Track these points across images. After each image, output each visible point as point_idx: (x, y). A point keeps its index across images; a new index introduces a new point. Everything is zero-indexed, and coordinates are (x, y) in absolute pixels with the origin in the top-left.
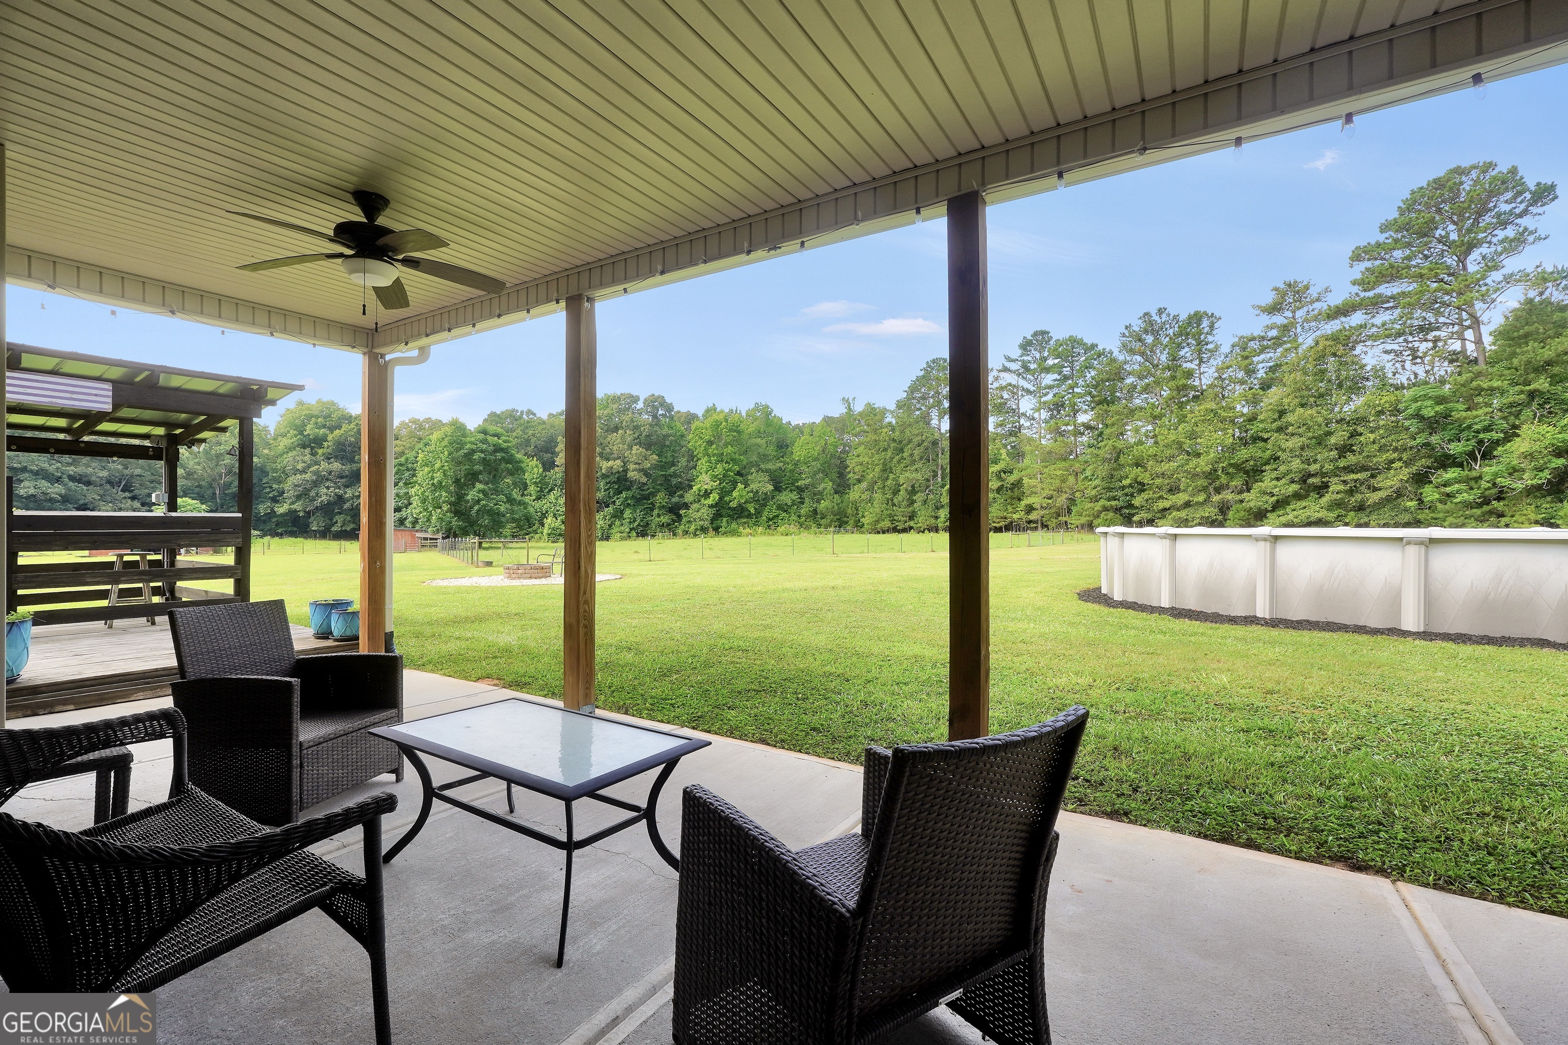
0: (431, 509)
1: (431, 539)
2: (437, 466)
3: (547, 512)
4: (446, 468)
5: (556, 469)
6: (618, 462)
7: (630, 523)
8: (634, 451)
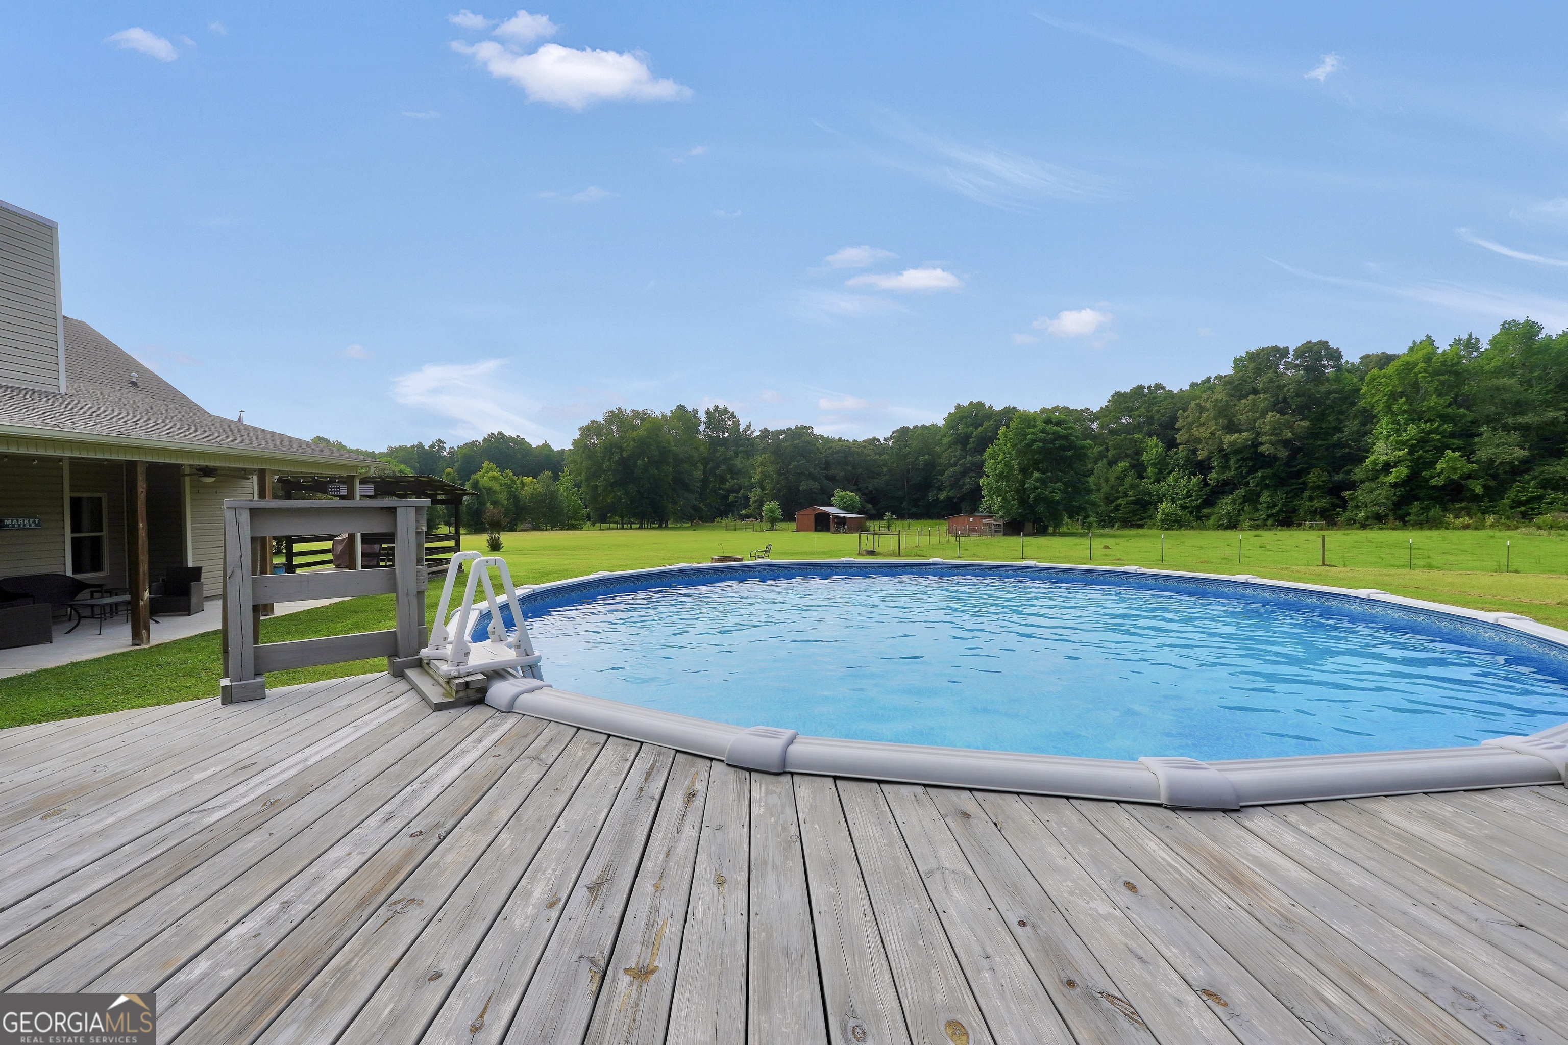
5: (1177, 447)
7: (1268, 508)
8: (1268, 420)
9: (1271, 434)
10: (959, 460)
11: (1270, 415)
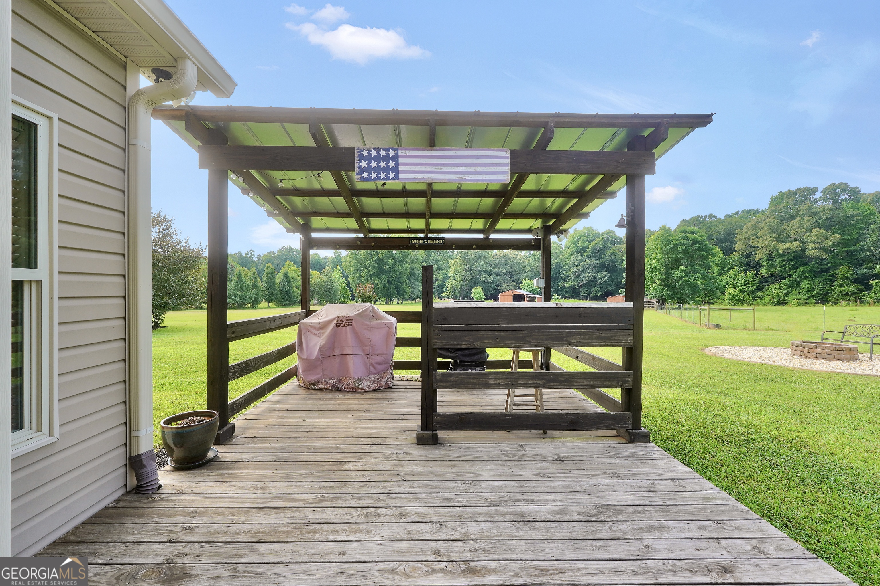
1: (649, 302)
2: (653, 257)
4: (659, 257)
5: (734, 253)
6: (796, 243)
7: (808, 292)
8: (812, 234)
9: (815, 243)
10: (580, 263)
11: (814, 230)
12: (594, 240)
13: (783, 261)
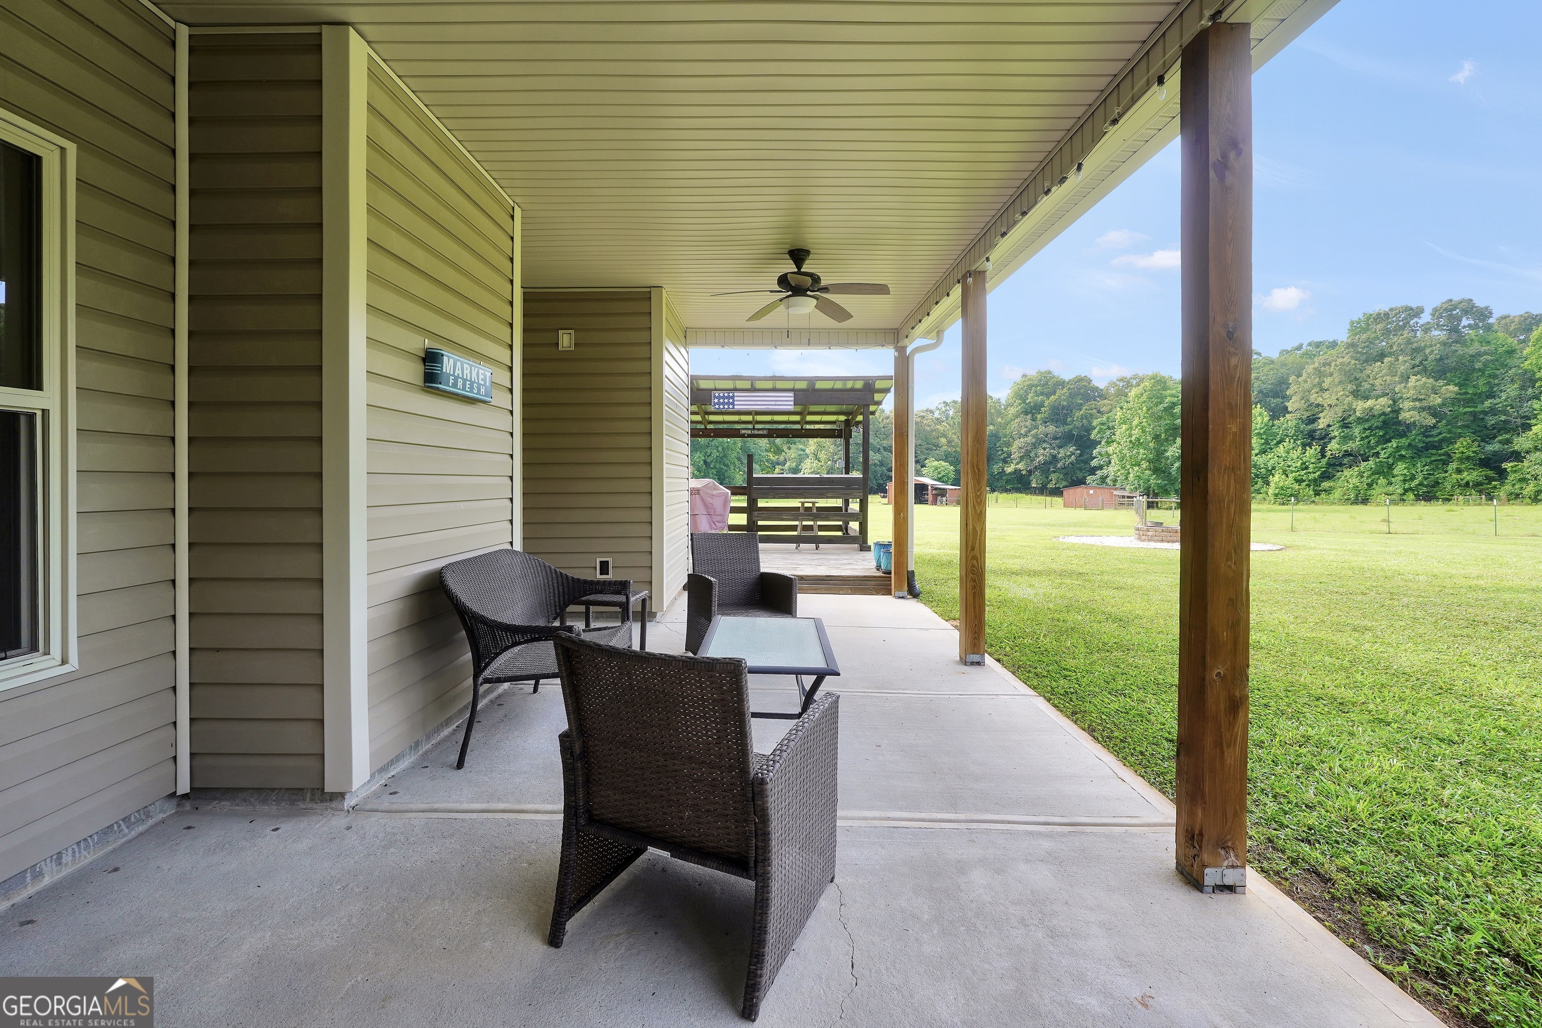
0: (1129, 467)
3: (1274, 468)
5: (1287, 415)
6: (1383, 401)
7: (1405, 481)
8: (1410, 384)
9: (1414, 400)
10: (1030, 431)
11: (1413, 378)
12: (1054, 393)
13: (1365, 429)
